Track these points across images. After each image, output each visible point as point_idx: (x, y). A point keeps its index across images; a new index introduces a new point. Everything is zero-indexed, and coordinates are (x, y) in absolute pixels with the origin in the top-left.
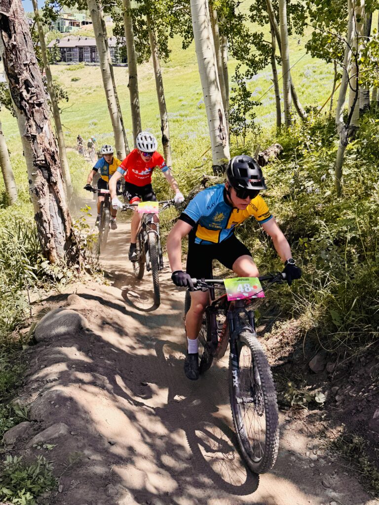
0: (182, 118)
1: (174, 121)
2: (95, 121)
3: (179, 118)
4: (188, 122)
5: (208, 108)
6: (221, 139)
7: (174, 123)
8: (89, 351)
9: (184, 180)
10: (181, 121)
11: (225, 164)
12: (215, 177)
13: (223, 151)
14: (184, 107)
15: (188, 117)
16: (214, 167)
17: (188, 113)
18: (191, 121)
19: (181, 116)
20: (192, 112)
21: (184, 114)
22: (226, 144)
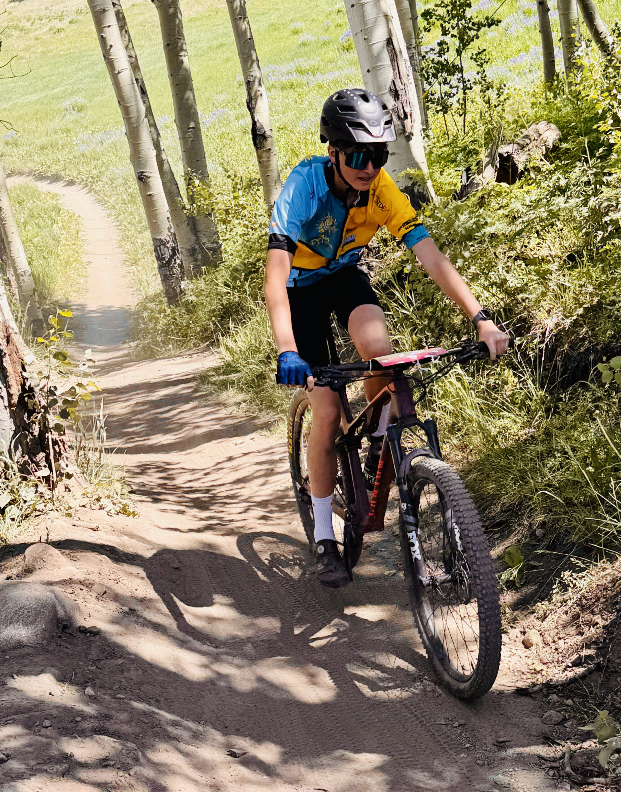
0: (304, 79)
1: (283, 88)
2: (80, 100)
3: (295, 78)
4: (321, 87)
6: (399, 118)
7: (285, 93)
8: (87, 682)
10: (300, 85)
11: (414, 184)
13: (408, 150)
14: (306, 49)
15: (318, 74)
17: (317, 63)
18: (329, 85)
19: (301, 72)
20: (329, 61)
21: (308, 67)
22: (414, 132)
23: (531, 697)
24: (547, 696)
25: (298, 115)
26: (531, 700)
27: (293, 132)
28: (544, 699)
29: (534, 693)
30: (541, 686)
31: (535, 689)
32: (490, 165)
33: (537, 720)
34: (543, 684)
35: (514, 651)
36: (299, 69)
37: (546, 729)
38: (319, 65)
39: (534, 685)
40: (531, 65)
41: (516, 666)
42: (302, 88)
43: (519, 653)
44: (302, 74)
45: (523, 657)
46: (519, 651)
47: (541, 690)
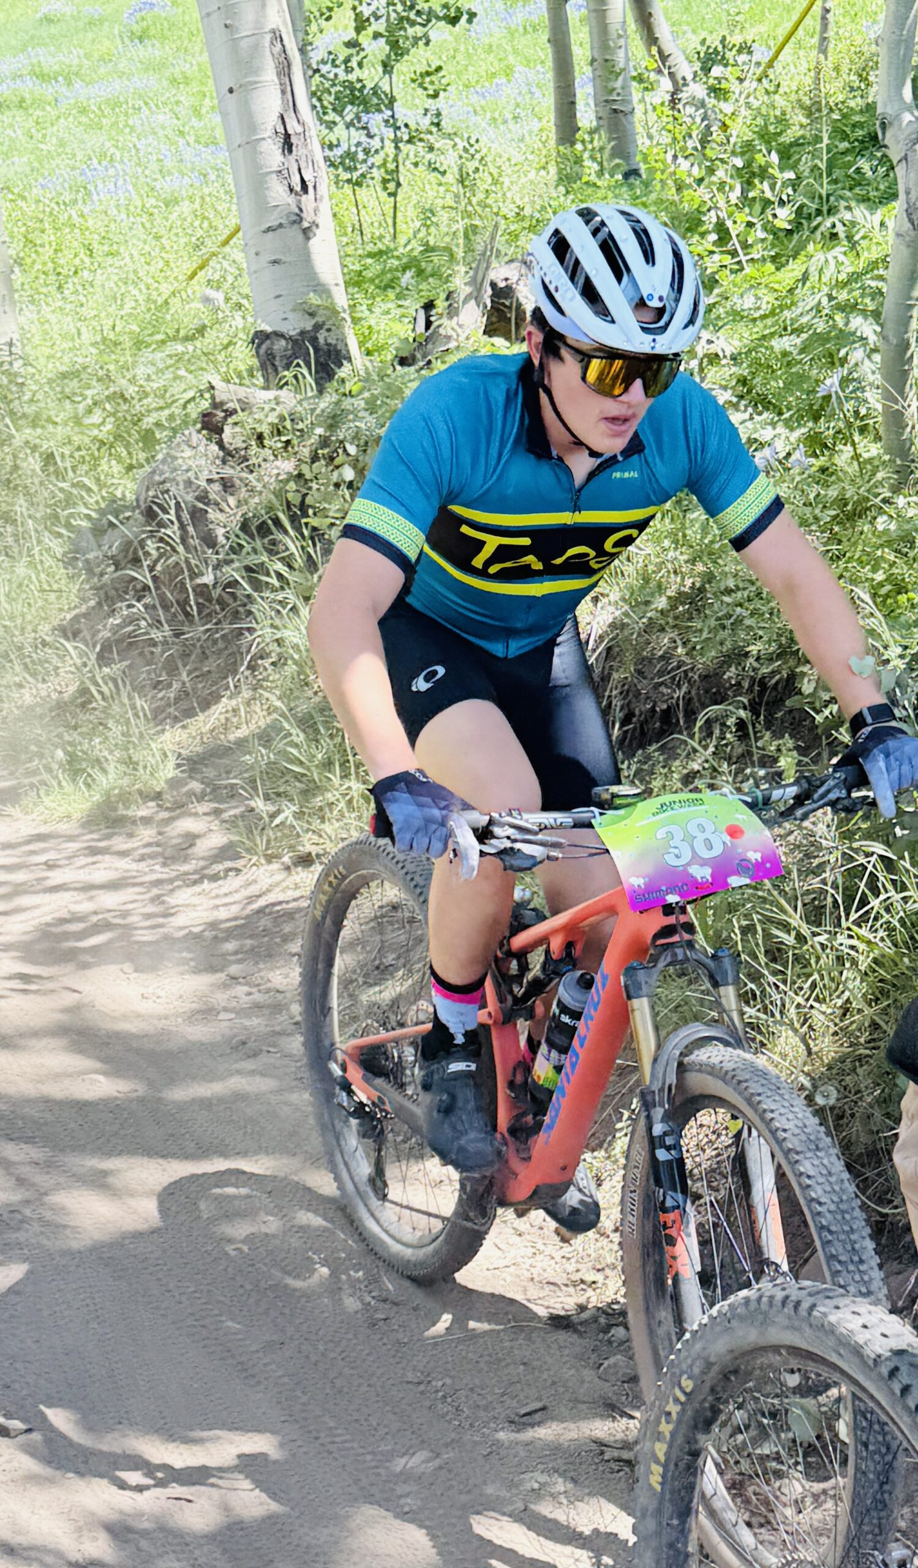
0: (48, 91)
3: (29, 88)
4: (83, 111)
5: (217, 21)
6: (291, 190)
7: (7, 117)
9: (96, 417)
10: (39, 103)
11: (318, 327)
12: (270, 394)
13: (306, 258)
14: (53, 30)
15: (78, 84)
16: (260, 338)
17: (76, 62)
18: (100, 108)
19: (43, 77)
20: (102, 59)
21: (56, 68)
22: (318, 220)
23: (576, 1331)
24: (607, 1329)
25: (36, 164)
26: (575, 1336)
27: (24, 198)
28: (601, 1336)
29: (581, 1323)
30: (594, 1311)
31: (585, 1316)
32: (473, 302)
33: (588, 1374)
34: (599, 1309)
35: (540, 1246)
36: (37, 69)
37: (608, 1390)
38: (80, 66)
39: (582, 1308)
40: (518, 106)
41: (546, 1275)
42: (44, 110)
43: (549, 1250)
44: (43, 80)
45: (558, 1258)
46: (550, 1247)
47: (595, 1319)
